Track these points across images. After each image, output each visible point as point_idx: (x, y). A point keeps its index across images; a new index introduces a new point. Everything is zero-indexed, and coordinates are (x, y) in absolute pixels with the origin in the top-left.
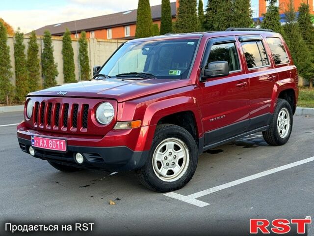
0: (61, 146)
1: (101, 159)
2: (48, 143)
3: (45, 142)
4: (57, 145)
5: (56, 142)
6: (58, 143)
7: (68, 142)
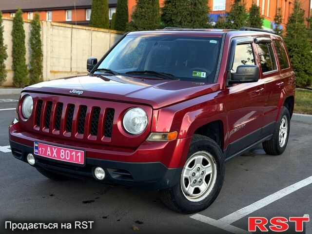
0: (77, 157)
1: (130, 177)
2: (58, 153)
3: (55, 152)
4: (72, 156)
5: (71, 152)
6: (74, 153)
7: (87, 154)
